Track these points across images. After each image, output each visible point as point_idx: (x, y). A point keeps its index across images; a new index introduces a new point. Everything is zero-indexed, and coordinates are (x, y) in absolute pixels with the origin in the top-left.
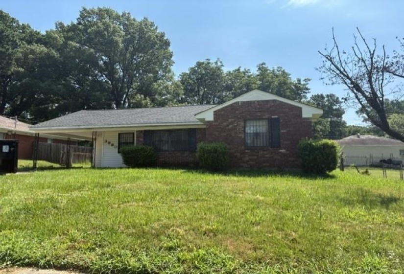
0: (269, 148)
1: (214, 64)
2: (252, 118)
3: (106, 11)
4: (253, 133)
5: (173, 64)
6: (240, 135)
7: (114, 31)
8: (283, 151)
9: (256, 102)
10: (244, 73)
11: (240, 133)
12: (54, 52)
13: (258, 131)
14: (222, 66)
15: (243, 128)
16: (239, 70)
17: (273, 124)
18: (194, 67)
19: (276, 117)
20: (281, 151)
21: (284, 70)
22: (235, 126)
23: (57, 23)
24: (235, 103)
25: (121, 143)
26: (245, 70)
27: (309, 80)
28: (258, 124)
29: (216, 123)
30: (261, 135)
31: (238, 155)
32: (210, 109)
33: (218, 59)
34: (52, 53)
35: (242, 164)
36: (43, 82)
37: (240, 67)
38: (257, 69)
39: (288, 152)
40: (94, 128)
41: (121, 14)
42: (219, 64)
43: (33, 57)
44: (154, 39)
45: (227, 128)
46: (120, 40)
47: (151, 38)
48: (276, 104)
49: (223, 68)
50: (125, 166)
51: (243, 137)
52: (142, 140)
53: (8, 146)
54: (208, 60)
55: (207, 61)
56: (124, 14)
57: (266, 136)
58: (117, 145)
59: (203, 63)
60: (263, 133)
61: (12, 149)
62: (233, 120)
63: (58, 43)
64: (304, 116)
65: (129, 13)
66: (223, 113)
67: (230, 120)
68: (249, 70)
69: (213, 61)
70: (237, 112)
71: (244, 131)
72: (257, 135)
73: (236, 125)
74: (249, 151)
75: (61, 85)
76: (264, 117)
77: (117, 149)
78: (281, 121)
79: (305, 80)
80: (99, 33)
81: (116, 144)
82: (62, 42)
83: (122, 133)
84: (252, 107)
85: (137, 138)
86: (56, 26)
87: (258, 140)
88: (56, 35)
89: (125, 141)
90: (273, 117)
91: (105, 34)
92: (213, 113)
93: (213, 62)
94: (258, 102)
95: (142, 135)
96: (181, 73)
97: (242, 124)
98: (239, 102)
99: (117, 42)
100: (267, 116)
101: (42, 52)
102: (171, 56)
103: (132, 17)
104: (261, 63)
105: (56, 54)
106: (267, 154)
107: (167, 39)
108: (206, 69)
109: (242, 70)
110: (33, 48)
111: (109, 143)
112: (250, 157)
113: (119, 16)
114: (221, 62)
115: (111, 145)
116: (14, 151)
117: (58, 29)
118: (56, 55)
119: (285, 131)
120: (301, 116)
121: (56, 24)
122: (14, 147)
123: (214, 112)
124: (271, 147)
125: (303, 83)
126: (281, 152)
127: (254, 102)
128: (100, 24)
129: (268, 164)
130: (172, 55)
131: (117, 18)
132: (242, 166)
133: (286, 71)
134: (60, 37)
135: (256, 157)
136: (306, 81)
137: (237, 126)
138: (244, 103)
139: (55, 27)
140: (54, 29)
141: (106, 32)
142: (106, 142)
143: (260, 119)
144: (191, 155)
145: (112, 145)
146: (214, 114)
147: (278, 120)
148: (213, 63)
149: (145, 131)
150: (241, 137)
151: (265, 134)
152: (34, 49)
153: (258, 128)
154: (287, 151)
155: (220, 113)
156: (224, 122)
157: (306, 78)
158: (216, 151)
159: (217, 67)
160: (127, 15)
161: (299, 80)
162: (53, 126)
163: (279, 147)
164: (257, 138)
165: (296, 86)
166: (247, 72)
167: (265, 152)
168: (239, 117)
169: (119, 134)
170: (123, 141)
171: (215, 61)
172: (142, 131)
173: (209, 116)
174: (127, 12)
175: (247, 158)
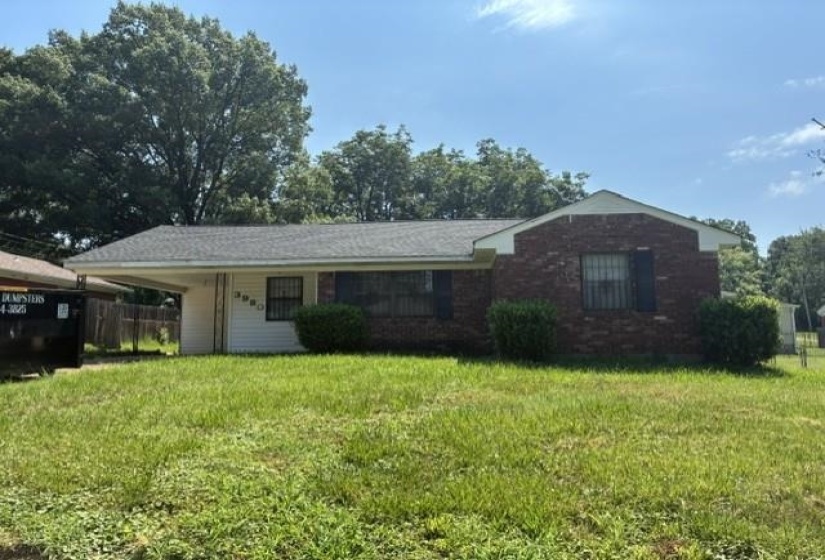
0: (635, 313)
1: (393, 138)
2: (595, 249)
3: (169, 12)
4: (600, 282)
5: (309, 133)
6: (571, 286)
7: (192, 56)
8: (662, 318)
9: (604, 219)
10: (451, 157)
11: (572, 280)
12: (56, 96)
13: (610, 277)
14: (411, 141)
15: (577, 270)
16: (439, 151)
17: (639, 264)
18: (350, 140)
19: (646, 248)
20: (657, 318)
21: (530, 155)
22: (560, 267)
23: (54, 33)
24: (559, 218)
25: (275, 299)
26: (453, 151)
27: (587, 177)
28: (609, 263)
29: (522, 260)
30: (616, 285)
31: (570, 326)
32: (506, 229)
33: (402, 126)
34: (53, 97)
35: (576, 346)
36: (32, 160)
37: (442, 145)
38: (477, 150)
39: (671, 321)
40: (219, 267)
41: (199, 20)
42: (404, 138)
43: (8, 103)
44: (276, 78)
45: (544, 270)
46: (206, 76)
47: (270, 75)
48: (645, 222)
49: (411, 146)
50: (301, 348)
51: (579, 289)
52: (331, 292)
53: (67, 306)
54: (382, 127)
55: (380, 130)
56: (206, 22)
57: (626, 288)
58: (264, 303)
59: (370, 134)
60: (619, 282)
61: (75, 312)
62: (556, 253)
63: (59, 76)
64: (703, 247)
65: (217, 21)
66: (533, 238)
67: (550, 254)
68: (461, 151)
69: (391, 130)
70: (564, 237)
71: (581, 277)
72: (606, 285)
73: (562, 263)
74: (592, 319)
75: (70, 167)
76: (621, 249)
77: (264, 311)
78: (657, 257)
79: (579, 176)
80: (159, 59)
81: (262, 301)
82: (69, 75)
83: (275, 278)
84: (595, 227)
85: (319, 287)
86: (50, 40)
87: (610, 295)
88: (56, 59)
89: (281, 294)
90: (639, 248)
91: (173, 61)
92: (512, 239)
93: (392, 133)
94: (610, 217)
95: (332, 282)
96: (320, 154)
97: (576, 262)
98: (567, 217)
99: (199, 81)
100: (626, 246)
101: (29, 93)
102: (308, 116)
103: (223, 30)
104: (486, 139)
105: (59, 99)
106: (628, 325)
107: (301, 81)
108: (375, 145)
109: (446, 151)
110: (8, 85)
111: (246, 298)
112: (595, 333)
113: (198, 26)
114: (408, 134)
115: (249, 302)
116: (78, 315)
117: (54, 46)
118: (60, 103)
119: (664, 278)
120: (698, 250)
121: (50, 34)
122: (78, 307)
123: (517, 236)
124: (638, 310)
125: (574, 181)
126: (658, 321)
127: (599, 217)
128: (160, 40)
129: (632, 346)
130: (309, 114)
131: (193, 29)
132: (578, 350)
133: (534, 157)
134: (65, 62)
135: (606, 333)
136: (580, 179)
137: (565, 267)
138: (578, 218)
139: (48, 41)
140: (45, 44)
141: (174, 58)
142: (239, 295)
143: (612, 252)
144: (440, 326)
145: (253, 303)
146: (515, 241)
147: (649, 254)
148: (390, 136)
149: (339, 274)
150: (574, 289)
151: (622, 285)
152: (10, 88)
153: (609, 271)
154: (669, 318)
155: (527, 238)
156: (538, 257)
157: (581, 172)
158: (536, 319)
159: (398, 143)
160: (212, 24)
161: (567, 176)
162: (125, 261)
163: (653, 310)
164: (606, 292)
165: (561, 188)
166: (457, 156)
167: (626, 322)
168: (569, 246)
169: (269, 280)
170: (278, 294)
171: (396, 131)
172: (331, 274)
173: (505, 245)
174: (212, 17)
175: (588, 334)
